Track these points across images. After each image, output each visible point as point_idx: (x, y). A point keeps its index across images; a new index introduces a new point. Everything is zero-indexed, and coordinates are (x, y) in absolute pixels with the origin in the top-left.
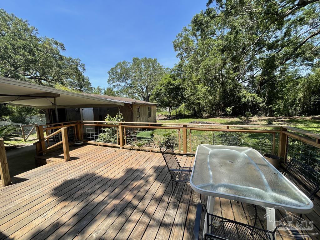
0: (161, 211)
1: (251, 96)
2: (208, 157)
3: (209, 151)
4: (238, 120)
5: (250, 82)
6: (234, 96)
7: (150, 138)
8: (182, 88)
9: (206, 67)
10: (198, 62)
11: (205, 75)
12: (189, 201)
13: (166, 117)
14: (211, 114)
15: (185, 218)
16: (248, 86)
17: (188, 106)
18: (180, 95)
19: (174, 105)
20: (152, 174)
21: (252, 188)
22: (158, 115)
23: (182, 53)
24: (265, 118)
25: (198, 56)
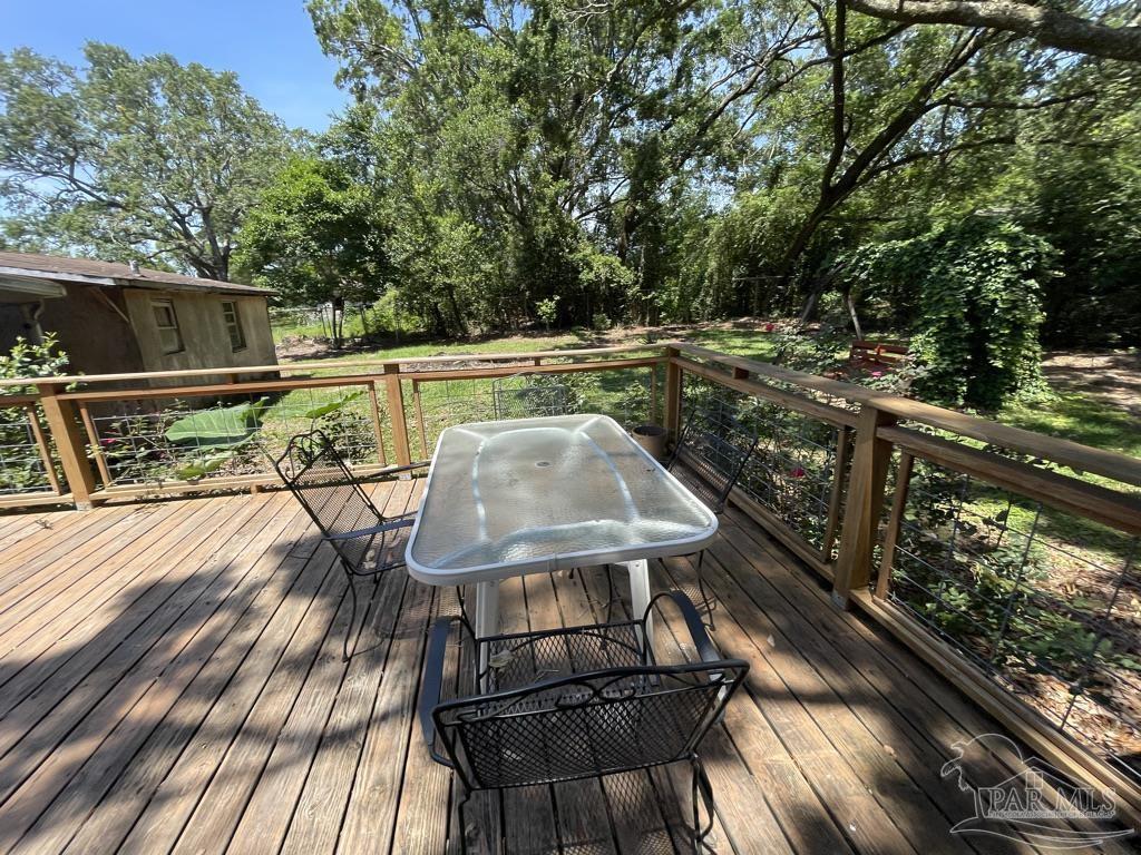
0: (318, 700)
1: (605, 264)
2: (476, 464)
3: (480, 441)
4: (574, 342)
5: (600, 219)
6: (557, 261)
7: (243, 438)
8: (378, 226)
9: (459, 145)
10: (429, 121)
11: (461, 177)
12: (425, 623)
13: (323, 348)
14: (495, 327)
15: (415, 682)
16: (597, 230)
17: (411, 298)
18: (370, 254)
19: (351, 294)
20: (268, 575)
21: (594, 522)
22: (287, 340)
23: (357, 72)
24: (640, 330)
25: (427, 99)
